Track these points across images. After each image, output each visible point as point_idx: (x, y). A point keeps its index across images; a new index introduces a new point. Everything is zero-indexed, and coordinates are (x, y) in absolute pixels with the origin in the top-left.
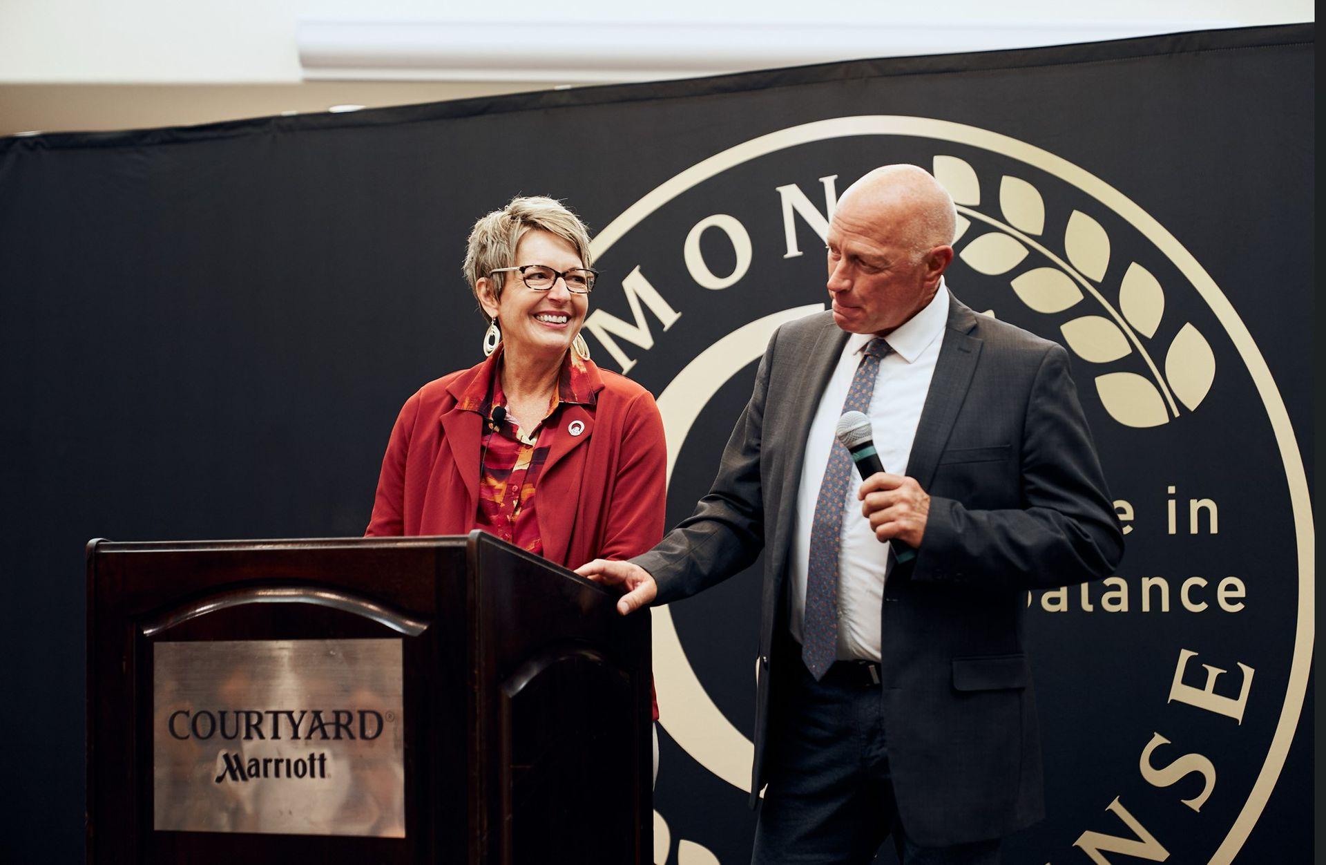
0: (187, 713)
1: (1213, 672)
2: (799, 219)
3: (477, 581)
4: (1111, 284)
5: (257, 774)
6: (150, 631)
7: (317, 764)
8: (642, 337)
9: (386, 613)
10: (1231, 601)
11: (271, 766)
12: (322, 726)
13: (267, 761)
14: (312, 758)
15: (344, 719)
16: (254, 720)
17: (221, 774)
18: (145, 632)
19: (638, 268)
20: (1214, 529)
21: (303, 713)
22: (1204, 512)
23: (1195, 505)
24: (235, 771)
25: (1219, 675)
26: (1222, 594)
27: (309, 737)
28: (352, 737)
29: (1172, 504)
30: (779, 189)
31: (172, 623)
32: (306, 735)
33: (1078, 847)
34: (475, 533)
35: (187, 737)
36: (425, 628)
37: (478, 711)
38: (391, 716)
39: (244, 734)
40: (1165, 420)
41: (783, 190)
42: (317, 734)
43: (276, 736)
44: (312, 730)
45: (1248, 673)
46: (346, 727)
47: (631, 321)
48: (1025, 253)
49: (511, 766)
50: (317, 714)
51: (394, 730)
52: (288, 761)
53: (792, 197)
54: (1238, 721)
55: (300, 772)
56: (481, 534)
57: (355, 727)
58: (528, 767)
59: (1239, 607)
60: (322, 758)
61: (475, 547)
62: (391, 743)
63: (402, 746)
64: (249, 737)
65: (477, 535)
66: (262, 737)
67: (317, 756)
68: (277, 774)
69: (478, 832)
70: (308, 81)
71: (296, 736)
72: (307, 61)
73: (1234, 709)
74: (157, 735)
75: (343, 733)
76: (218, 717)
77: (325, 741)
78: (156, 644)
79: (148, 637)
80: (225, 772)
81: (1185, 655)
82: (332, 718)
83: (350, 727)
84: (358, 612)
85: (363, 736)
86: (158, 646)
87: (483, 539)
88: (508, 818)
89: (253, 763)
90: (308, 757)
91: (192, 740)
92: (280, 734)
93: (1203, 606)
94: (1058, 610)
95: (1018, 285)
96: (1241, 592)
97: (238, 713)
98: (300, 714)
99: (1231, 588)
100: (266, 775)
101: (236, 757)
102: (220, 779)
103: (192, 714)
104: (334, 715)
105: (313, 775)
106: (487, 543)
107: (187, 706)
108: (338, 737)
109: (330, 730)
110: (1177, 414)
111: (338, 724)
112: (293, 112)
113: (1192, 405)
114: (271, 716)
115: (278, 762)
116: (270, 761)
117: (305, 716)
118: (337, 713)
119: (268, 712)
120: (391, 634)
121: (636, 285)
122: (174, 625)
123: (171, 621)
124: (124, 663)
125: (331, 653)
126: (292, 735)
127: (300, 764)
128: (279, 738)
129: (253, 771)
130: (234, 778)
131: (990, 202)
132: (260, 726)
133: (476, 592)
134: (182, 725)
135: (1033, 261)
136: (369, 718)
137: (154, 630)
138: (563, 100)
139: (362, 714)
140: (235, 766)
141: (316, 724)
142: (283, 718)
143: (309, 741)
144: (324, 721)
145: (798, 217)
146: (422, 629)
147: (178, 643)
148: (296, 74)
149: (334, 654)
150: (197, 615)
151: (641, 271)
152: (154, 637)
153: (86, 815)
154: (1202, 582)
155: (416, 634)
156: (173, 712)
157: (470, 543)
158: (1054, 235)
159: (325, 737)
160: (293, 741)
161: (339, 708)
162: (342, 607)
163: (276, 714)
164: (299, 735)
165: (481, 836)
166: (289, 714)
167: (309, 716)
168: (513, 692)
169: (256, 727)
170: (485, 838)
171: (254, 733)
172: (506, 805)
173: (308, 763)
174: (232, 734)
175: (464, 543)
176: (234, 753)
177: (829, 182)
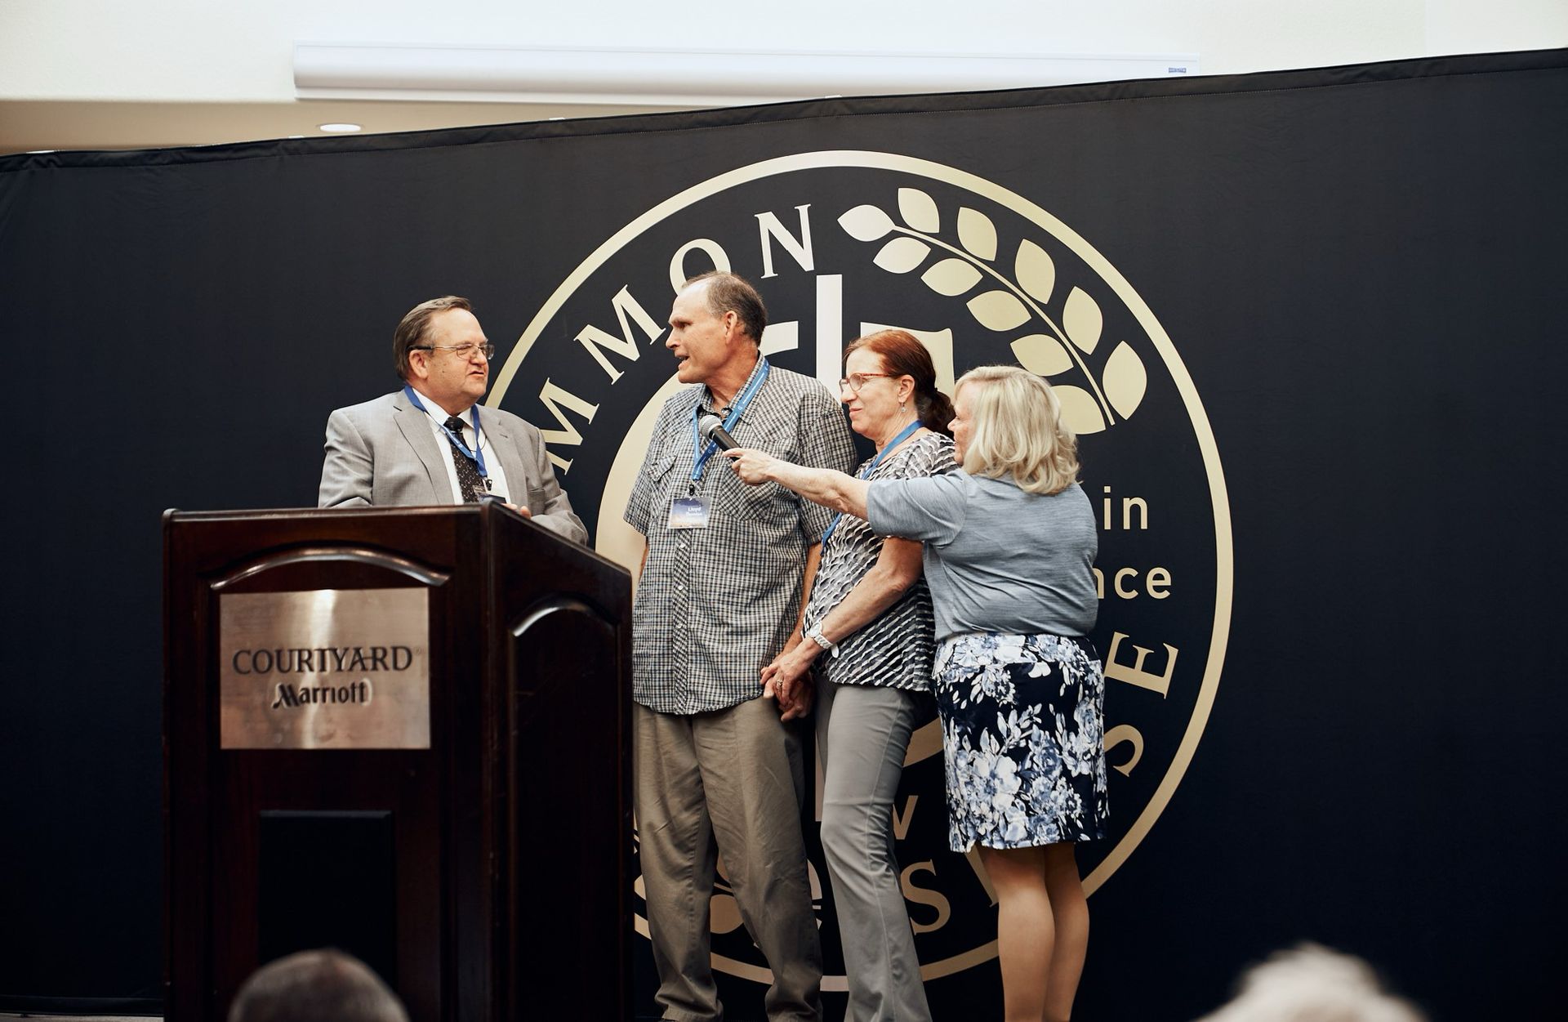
0: (249, 652)
1: (1142, 652)
2: (774, 242)
3: (489, 540)
4: (1056, 306)
5: (308, 700)
6: (218, 584)
7: (357, 692)
8: (630, 351)
9: (413, 566)
10: (1158, 589)
11: (319, 694)
12: (361, 660)
13: (315, 690)
14: (353, 686)
15: (380, 654)
16: (306, 656)
17: (278, 701)
18: (212, 586)
19: (626, 286)
20: (1144, 525)
21: (346, 650)
22: (1135, 509)
23: (1128, 503)
24: (290, 698)
25: (1148, 655)
26: (1150, 583)
27: (351, 669)
28: (386, 668)
29: (1107, 502)
30: (757, 215)
31: (236, 578)
32: (349, 667)
35: (249, 672)
36: (446, 578)
37: (490, 645)
38: (419, 651)
39: (296, 667)
40: (1103, 428)
41: (761, 217)
42: (358, 666)
43: (323, 669)
44: (354, 664)
45: (1173, 652)
46: (382, 660)
47: (621, 336)
48: (979, 276)
49: (516, 691)
50: (357, 650)
51: (421, 663)
52: (333, 690)
53: (768, 223)
54: (1163, 695)
55: (343, 697)
57: (389, 660)
58: (530, 694)
59: (1166, 594)
60: (362, 686)
61: (488, 512)
62: (419, 673)
63: (428, 674)
64: (300, 670)
66: (311, 669)
67: (357, 684)
68: (324, 700)
69: (490, 742)
70: (304, 101)
71: (339, 669)
72: (301, 83)
73: (1160, 684)
74: (223, 671)
75: (379, 665)
76: (275, 654)
77: (365, 673)
78: (222, 595)
79: (217, 589)
80: (280, 701)
81: (1118, 637)
82: (370, 653)
83: (385, 659)
84: (391, 567)
85: (396, 667)
86: (225, 599)
87: (494, 506)
88: (513, 733)
89: (303, 692)
90: (350, 685)
91: (254, 673)
92: (326, 667)
93: (1134, 594)
95: (973, 305)
96: (1167, 581)
97: (291, 651)
98: (343, 651)
99: (1159, 577)
100: (315, 700)
101: (290, 688)
102: (276, 706)
103: (253, 654)
104: (371, 651)
105: (354, 700)
106: (497, 509)
107: (248, 645)
108: (375, 668)
109: (369, 663)
110: (1112, 423)
111: (375, 658)
113: (1126, 415)
114: (319, 652)
115: (324, 691)
116: (318, 689)
117: (348, 652)
118: (374, 650)
120: (419, 584)
121: (624, 301)
122: (238, 579)
123: (234, 577)
124: (195, 612)
125: (370, 600)
126: (336, 667)
127: (343, 693)
128: (325, 669)
129: (304, 698)
130: (288, 704)
131: (948, 229)
132: (310, 661)
133: (488, 550)
134: (245, 662)
135: (987, 285)
136: (402, 652)
137: (225, 582)
138: (557, 130)
139: (395, 649)
140: (289, 694)
141: (357, 658)
142: (328, 653)
143: (351, 673)
144: (362, 656)
145: (773, 239)
146: (444, 581)
147: (241, 595)
148: (291, 94)
149: (372, 601)
151: (628, 289)
152: (223, 590)
154: (1134, 573)
155: (440, 584)
156: (237, 651)
158: (1005, 260)
159: (364, 668)
160: (339, 673)
161: (375, 645)
162: (378, 563)
163: (322, 652)
164: (343, 667)
165: (492, 746)
166: (334, 651)
167: (352, 652)
168: (518, 633)
169: (307, 662)
170: (495, 747)
171: (306, 667)
172: (512, 723)
173: (350, 691)
174: (287, 667)
175: (478, 509)
176: (288, 684)
177: (803, 210)
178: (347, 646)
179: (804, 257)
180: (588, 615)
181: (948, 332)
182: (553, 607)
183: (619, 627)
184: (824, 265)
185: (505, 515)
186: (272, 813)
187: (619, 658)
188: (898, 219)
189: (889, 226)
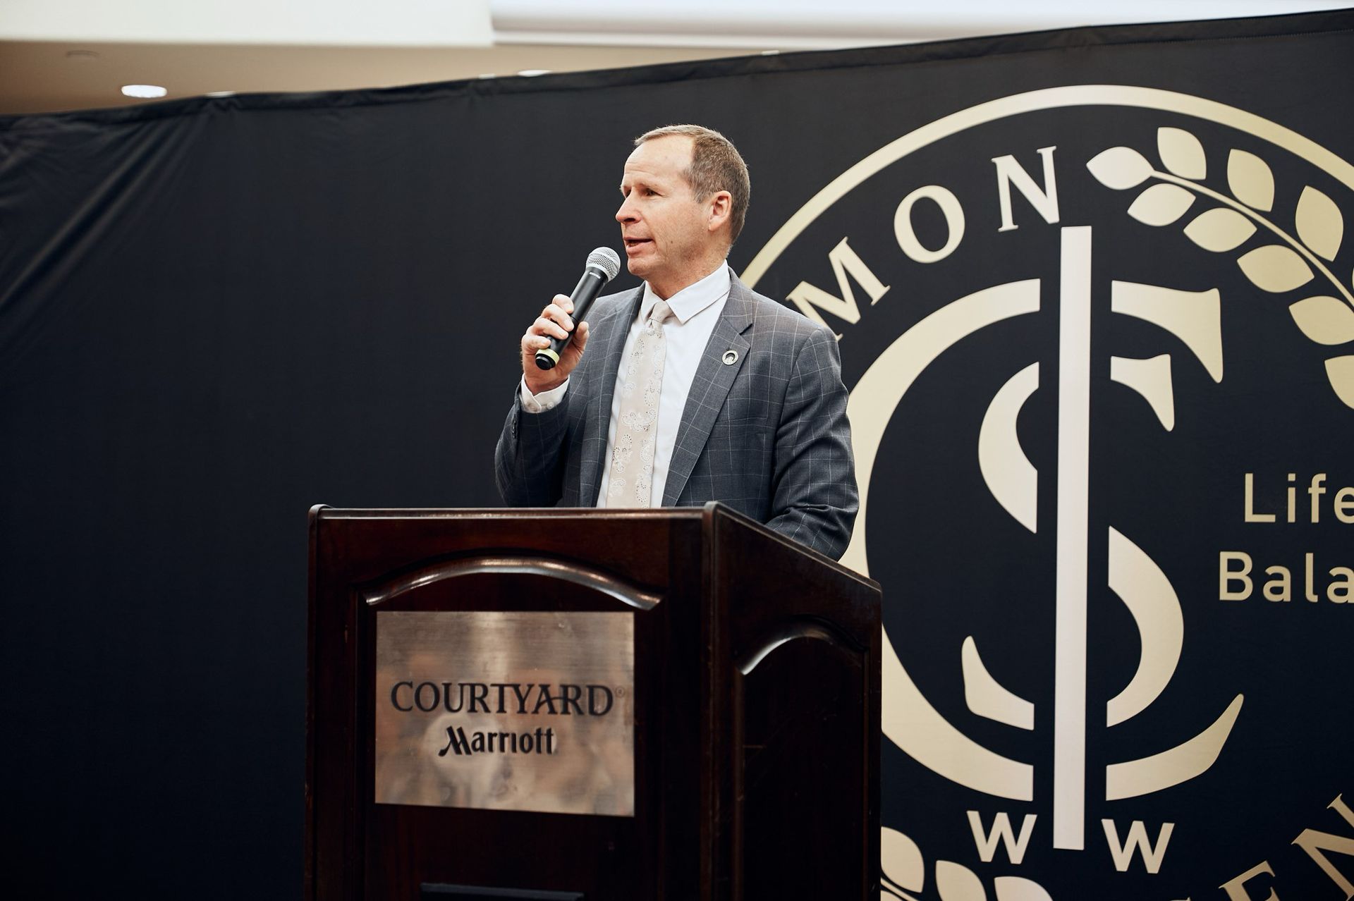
0: (411, 685)
2: (1014, 191)
3: (712, 555)
4: (1344, 265)
5: (482, 749)
6: (374, 600)
7: (544, 739)
8: (849, 311)
9: (616, 585)
11: (496, 740)
12: (549, 700)
13: (491, 736)
14: (539, 733)
15: (571, 693)
16: (479, 692)
17: (445, 747)
18: (369, 601)
19: (845, 239)
21: (531, 687)
24: (459, 745)
27: (536, 712)
28: (580, 712)
30: (994, 160)
31: (396, 592)
32: (534, 709)
33: (1296, 845)
34: (711, 506)
35: (410, 709)
36: (658, 601)
37: (712, 688)
38: (622, 693)
39: (467, 705)
41: (998, 161)
42: (545, 707)
43: (501, 710)
44: (539, 704)
46: (574, 701)
47: (838, 294)
48: (1253, 229)
49: (744, 746)
50: (545, 688)
51: (624, 706)
52: (514, 736)
53: (1008, 168)
55: (526, 747)
56: (718, 507)
57: (584, 701)
58: (760, 747)
60: (549, 734)
61: (711, 520)
62: (621, 720)
63: (633, 723)
64: (473, 710)
65: (713, 508)
66: (487, 710)
67: (544, 731)
68: (502, 749)
69: (711, 813)
70: (500, 45)
71: (522, 711)
72: (499, 24)
74: (379, 706)
75: (571, 708)
76: (442, 689)
77: (552, 716)
78: (379, 613)
79: (371, 606)
80: (449, 746)
82: (560, 693)
83: (579, 702)
84: (585, 584)
85: (592, 711)
86: (382, 618)
87: (720, 512)
88: (739, 799)
89: (478, 736)
90: (535, 731)
91: (415, 712)
92: (506, 709)
94: (1281, 599)
95: (1245, 263)
97: (462, 685)
98: (527, 688)
100: (491, 749)
101: (460, 731)
102: (443, 753)
103: (415, 686)
104: (562, 690)
105: (539, 751)
106: (723, 515)
107: (410, 676)
108: (565, 711)
109: (558, 704)
111: (565, 699)
112: (492, 75)
114: (497, 689)
115: (503, 738)
116: (495, 735)
117: (533, 689)
118: (565, 688)
119: (493, 685)
120: (623, 607)
121: (843, 257)
122: (398, 594)
123: (395, 590)
124: (346, 632)
125: (560, 625)
126: (518, 708)
127: (526, 740)
128: (505, 712)
129: (478, 745)
130: (458, 752)
131: (1217, 176)
132: (485, 699)
133: (712, 567)
134: (405, 697)
135: (1261, 238)
136: (600, 693)
137: (380, 598)
138: (770, 66)
139: (592, 688)
140: (459, 740)
141: (544, 698)
142: (509, 692)
143: (536, 715)
144: (552, 695)
145: (1013, 188)
146: (653, 602)
147: (402, 613)
148: (486, 37)
149: (563, 626)
150: (421, 585)
151: (848, 243)
152: (378, 606)
153: (306, 786)
155: (649, 608)
156: (396, 683)
157: (705, 515)
158: (1284, 211)
159: (552, 711)
160: (520, 715)
161: (567, 683)
162: (571, 579)
163: (502, 687)
164: (526, 709)
165: (713, 817)
166: (516, 687)
167: (537, 690)
168: (746, 672)
169: (481, 700)
170: (717, 819)
171: (478, 706)
172: (738, 787)
173: (535, 738)
174: (456, 706)
175: (699, 516)
176: (459, 727)
177: (1047, 154)
178: (531, 682)
179: (1047, 206)
180: (831, 644)
181: (1214, 294)
182: (788, 637)
183: (866, 657)
184: (1070, 217)
185: (733, 521)
186: (435, 887)
187: (865, 694)
188: (1157, 164)
189: (1147, 171)
